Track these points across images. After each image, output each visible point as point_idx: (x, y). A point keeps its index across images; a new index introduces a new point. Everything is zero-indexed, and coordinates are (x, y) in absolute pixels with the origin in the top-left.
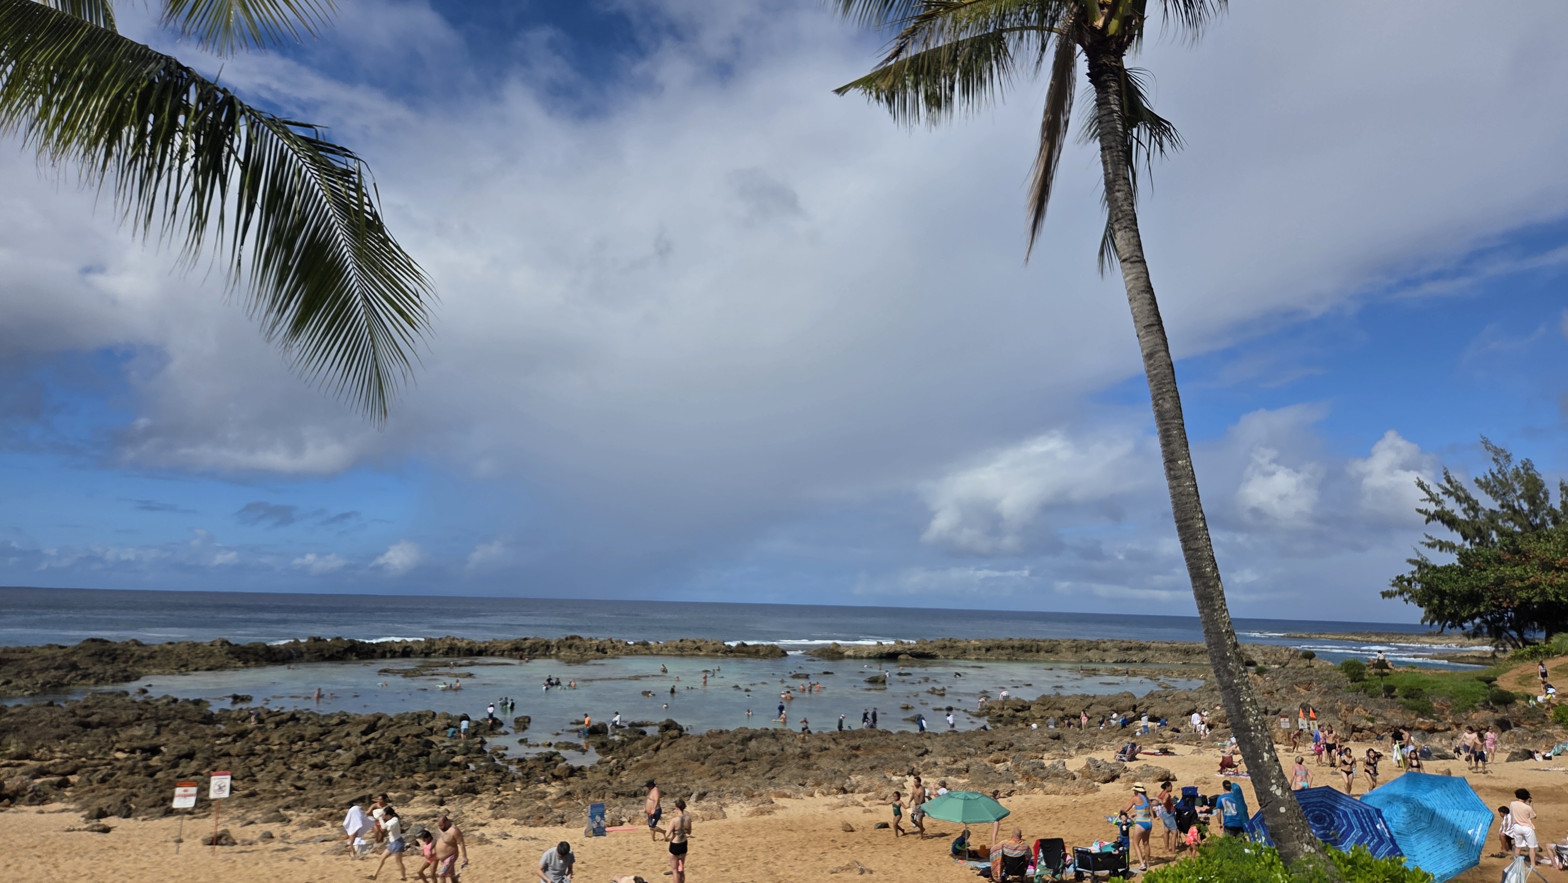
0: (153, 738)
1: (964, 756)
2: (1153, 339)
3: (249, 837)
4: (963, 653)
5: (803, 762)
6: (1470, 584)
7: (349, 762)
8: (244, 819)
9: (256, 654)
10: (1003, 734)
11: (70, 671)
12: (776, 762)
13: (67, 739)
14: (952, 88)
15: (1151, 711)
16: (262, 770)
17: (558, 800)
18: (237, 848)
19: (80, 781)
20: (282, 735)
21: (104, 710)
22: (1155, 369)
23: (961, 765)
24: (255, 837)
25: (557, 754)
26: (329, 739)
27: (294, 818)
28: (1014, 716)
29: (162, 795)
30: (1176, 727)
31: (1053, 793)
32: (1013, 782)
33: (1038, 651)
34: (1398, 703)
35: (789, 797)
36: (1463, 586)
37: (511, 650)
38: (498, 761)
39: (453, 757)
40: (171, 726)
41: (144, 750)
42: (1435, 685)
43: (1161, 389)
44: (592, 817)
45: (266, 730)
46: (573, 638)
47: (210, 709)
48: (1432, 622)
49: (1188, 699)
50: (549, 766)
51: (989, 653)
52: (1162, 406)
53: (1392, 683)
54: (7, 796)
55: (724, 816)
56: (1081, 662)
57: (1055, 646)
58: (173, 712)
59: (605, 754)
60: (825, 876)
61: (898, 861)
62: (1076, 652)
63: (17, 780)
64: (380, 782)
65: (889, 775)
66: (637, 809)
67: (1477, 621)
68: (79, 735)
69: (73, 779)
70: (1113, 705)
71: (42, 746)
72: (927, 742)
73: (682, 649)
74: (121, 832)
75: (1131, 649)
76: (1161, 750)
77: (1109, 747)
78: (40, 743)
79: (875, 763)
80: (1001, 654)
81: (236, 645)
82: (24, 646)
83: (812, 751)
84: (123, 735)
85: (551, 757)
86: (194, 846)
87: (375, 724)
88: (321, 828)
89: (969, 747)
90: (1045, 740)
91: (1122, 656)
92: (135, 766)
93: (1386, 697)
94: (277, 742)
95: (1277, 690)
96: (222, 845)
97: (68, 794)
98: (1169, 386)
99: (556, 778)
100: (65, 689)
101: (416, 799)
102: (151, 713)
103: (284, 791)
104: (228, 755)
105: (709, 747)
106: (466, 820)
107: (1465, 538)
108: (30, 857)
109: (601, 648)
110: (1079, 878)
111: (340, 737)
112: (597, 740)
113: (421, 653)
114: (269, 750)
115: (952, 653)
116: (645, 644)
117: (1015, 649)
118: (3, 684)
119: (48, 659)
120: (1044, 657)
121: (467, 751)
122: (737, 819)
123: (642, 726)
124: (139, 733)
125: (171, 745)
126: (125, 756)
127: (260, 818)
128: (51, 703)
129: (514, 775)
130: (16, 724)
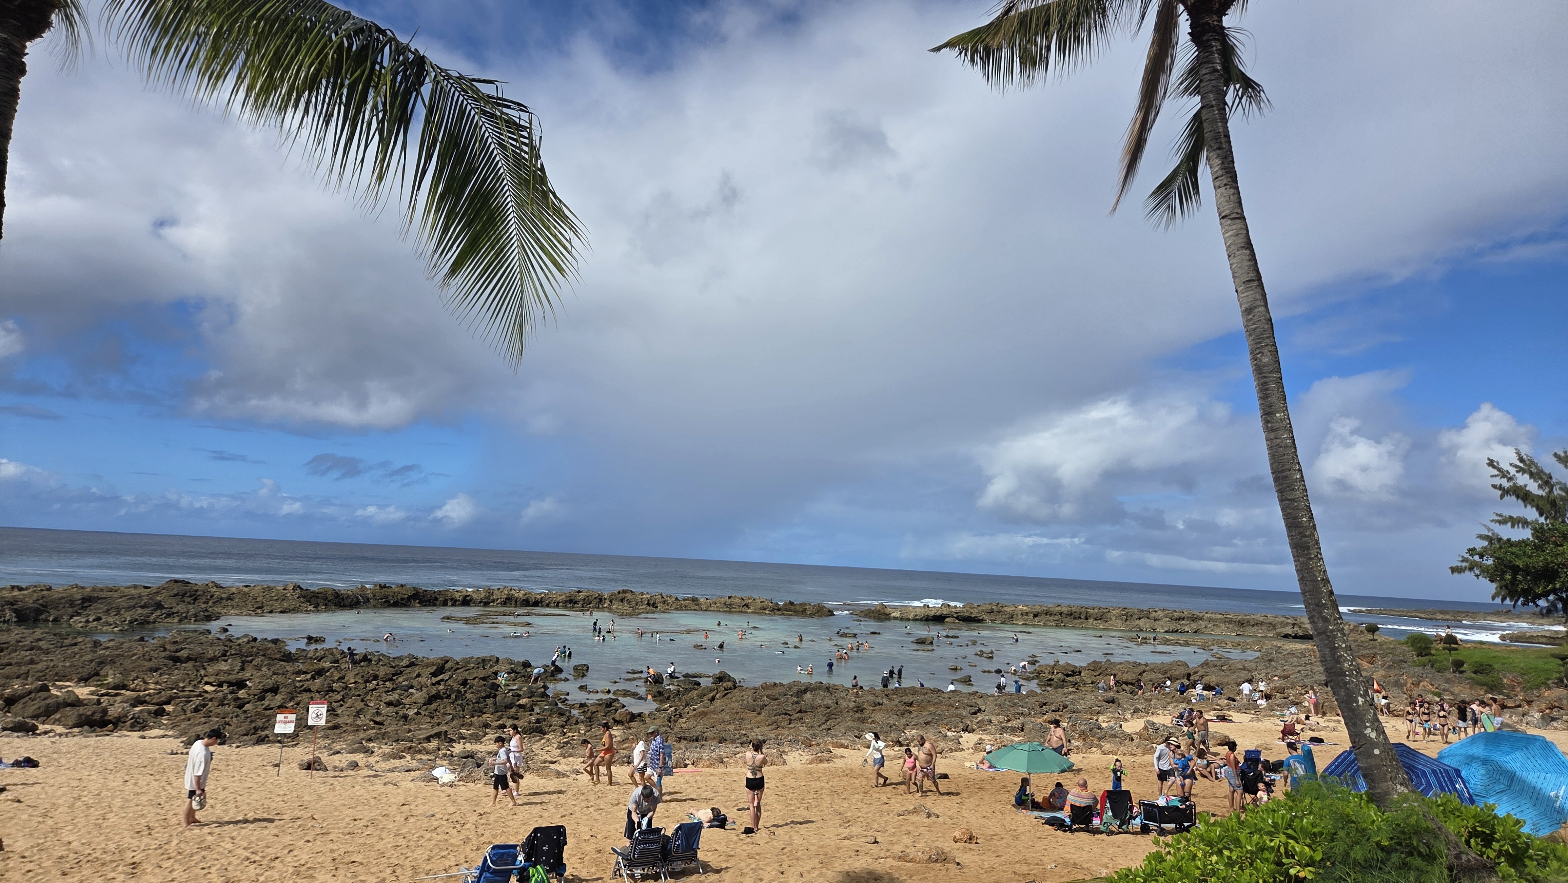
0: (238, 673)
1: (1017, 716)
2: (1252, 295)
3: (337, 763)
4: (1010, 619)
5: (858, 715)
6: (1545, 559)
7: (422, 701)
8: (331, 749)
9: (326, 599)
10: (1056, 696)
11: (156, 610)
12: (831, 715)
13: (159, 671)
14: (1048, 48)
15: (1206, 680)
16: (342, 705)
18: (331, 773)
19: (174, 711)
21: (192, 646)
22: (1254, 324)
23: (1016, 723)
24: (343, 765)
25: (616, 700)
26: (401, 679)
27: (376, 749)
28: (1063, 681)
29: (253, 725)
30: (1232, 696)
33: (1086, 619)
34: (1466, 679)
35: (847, 747)
36: (1538, 561)
37: (566, 602)
38: (560, 705)
39: (518, 700)
40: (254, 662)
41: (230, 684)
42: (1505, 661)
43: (1260, 343)
45: (342, 670)
46: (625, 592)
47: (286, 648)
48: (1503, 599)
49: (1246, 669)
50: (609, 711)
51: (1036, 619)
52: (1261, 360)
53: (1460, 658)
54: (110, 722)
55: (785, 763)
56: (1131, 631)
57: (1104, 613)
58: (255, 650)
59: (662, 702)
60: (893, 818)
61: (962, 808)
62: (1126, 620)
63: (119, 707)
64: (452, 720)
65: (944, 731)
66: (700, 752)
67: (1551, 597)
68: (170, 668)
69: (169, 708)
70: (1167, 672)
71: (137, 677)
72: (980, 701)
73: (730, 606)
75: (1183, 619)
76: (1218, 717)
77: (1165, 712)
78: (134, 674)
79: (930, 719)
80: (1049, 620)
81: (307, 590)
83: (865, 705)
84: (210, 670)
85: (611, 703)
86: (291, 769)
87: (443, 666)
88: (402, 760)
89: (1022, 707)
90: (1099, 704)
91: (1173, 626)
92: (225, 698)
93: (1454, 672)
94: (353, 681)
96: (316, 770)
97: (165, 722)
98: (1268, 341)
99: (617, 722)
100: (151, 626)
101: (487, 737)
102: (235, 650)
103: (365, 725)
104: (309, 690)
105: (765, 698)
106: (536, 758)
107: (1541, 515)
108: (143, 775)
109: (651, 602)
110: (1145, 830)
111: (411, 678)
112: (655, 689)
113: (480, 602)
114: (346, 688)
115: (999, 617)
116: (694, 600)
117: (1064, 616)
118: (94, 620)
119: (134, 598)
120: (1092, 624)
121: (531, 695)
122: (798, 766)
123: (696, 677)
124: (225, 668)
125: (255, 679)
126: (213, 688)
127: (345, 749)
128: (142, 639)
129: (578, 718)
130: (112, 656)
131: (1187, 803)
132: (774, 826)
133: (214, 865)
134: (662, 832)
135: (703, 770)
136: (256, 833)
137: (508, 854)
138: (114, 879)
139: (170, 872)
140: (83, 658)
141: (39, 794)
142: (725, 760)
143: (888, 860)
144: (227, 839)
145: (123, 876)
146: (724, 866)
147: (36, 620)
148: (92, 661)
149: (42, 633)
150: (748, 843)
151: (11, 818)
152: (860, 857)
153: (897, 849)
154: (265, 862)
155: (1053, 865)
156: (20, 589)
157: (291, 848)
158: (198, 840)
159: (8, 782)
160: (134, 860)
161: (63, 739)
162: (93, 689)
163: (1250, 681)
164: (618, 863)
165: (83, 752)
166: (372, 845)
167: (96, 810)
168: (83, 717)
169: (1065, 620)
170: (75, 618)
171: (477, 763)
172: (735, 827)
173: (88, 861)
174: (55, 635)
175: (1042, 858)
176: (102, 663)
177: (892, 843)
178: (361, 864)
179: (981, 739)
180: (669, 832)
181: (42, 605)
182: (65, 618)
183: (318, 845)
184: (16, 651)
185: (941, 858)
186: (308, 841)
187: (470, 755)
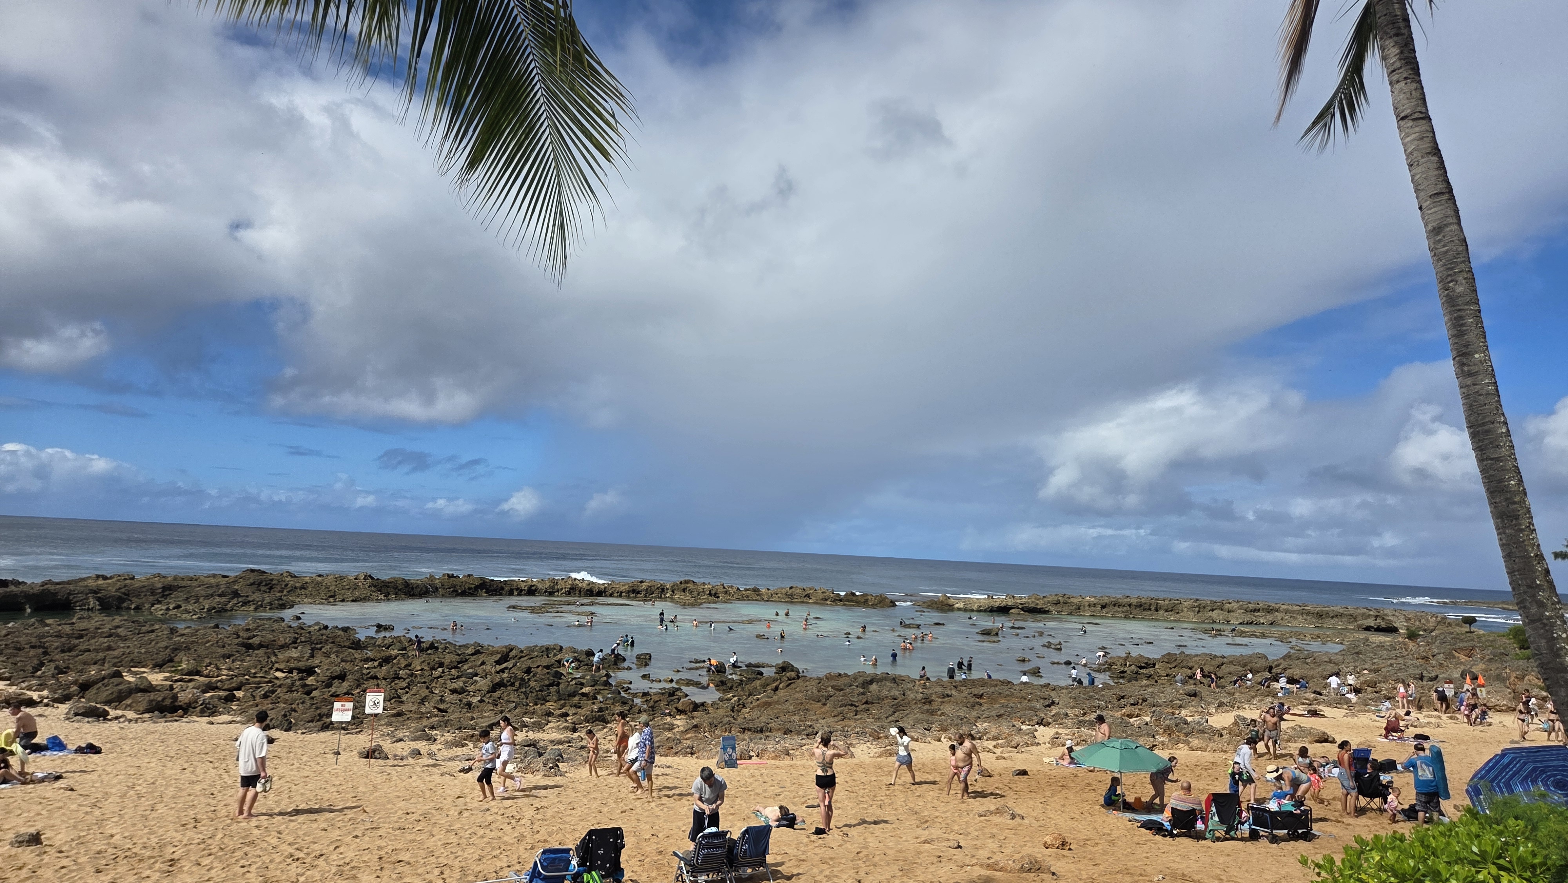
0: (308, 660)
1: (1094, 709)
2: (1438, 212)
3: (399, 752)
4: (1077, 610)
5: (926, 707)
7: (486, 688)
8: (394, 736)
9: (396, 588)
10: (1134, 689)
11: (233, 598)
12: (898, 706)
13: (232, 658)
15: (1289, 672)
16: (407, 693)
17: (686, 731)
18: (390, 762)
19: (244, 697)
20: (423, 662)
21: (265, 633)
22: (1444, 246)
24: (405, 754)
25: (679, 689)
26: (465, 667)
27: (439, 737)
28: (1137, 673)
29: (318, 712)
30: (1318, 690)
31: (1200, 749)
32: (1154, 736)
33: (1157, 610)
37: (629, 592)
38: (623, 694)
39: (581, 688)
40: (323, 650)
41: (300, 671)
44: (724, 748)
45: (408, 657)
46: (686, 582)
47: (356, 636)
49: (1330, 662)
50: (672, 701)
51: (1104, 610)
52: (1453, 290)
54: (180, 707)
55: (852, 756)
56: (1203, 622)
57: (1175, 605)
58: (324, 637)
59: (724, 691)
60: (973, 819)
61: (1047, 809)
62: (1199, 611)
63: (189, 693)
64: (515, 708)
65: (1018, 724)
66: (765, 744)
68: (242, 655)
69: (239, 694)
70: (1247, 665)
71: (210, 664)
72: (1053, 694)
73: (791, 596)
74: (283, 744)
75: (1259, 611)
76: (1309, 712)
77: (1252, 706)
78: (208, 661)
79: (1001, 712)
80: (1118, 612)
81: (378, 579)
82: (192, 575)
83: (934, 697)
84: (281, 657)
85: (674, 692)
86: (351, 759)
87: (507, 655)
88: (464, 748)
89: (1099, 700)
90: (1180, 697)
91: (1248, 618)
92: (293, 684)
94: (419, 668)
95: (1433, 656)
96: (376, 758)
97: (235, 708)
98: (1463, 266)
99: (680, 712)
100: (229, 613)
101: (550, 725)
102: (306, 637)
103: (428, 713)
104: (376, 677)
105: (830, 689)
108: (203, 762)
109: (713, 592)
110: (1254, 836)
111: (476, 666)
112: (718, 678)
113: (545, 592)
114: (412, 675)
115: (1066, 608)
116: (756, 590)
117: (1133, 607)
118: (174, 608)
119: (212, 587)
120: (1163, 616)
121: (594, 683)
122: (866, 759)
123: (759, 667)
124: (296, 655)
125: (324, 666)
126: (283, 675)
127: (408, 736)
128: (217, 626)
129: (640, 708)
130: (186, 643)
131: (1302, 808)
132: (846, 825)
133: (255, 863)
134: (728, 836)
135: (768, 762)
136: (305, 826)
137: (560, 859)
138: (148, 877)
139: (208, 870)
140: (158, 645)
141: (94, 782)
142: (791, 752)
143: (975, 868)
144: (273, 833)
145: (158, 874)
146: (795, 872)
147: (119, 608)
148: (166, 648)
149: (121, 621)
150: (820, 846)
151: (61, 808)
152: (943, 864)
153: (983, 854)
154: (308, 860)
155: (1160, 877)
156: (105, 578)
157: (338, 844)
158: (243, 834)
159: (68, 768)
160: (173, 857)
161: (133, 725)
162: (168, 675)
163: (1337, 674)
164: (680, 868)
165: (150, 737)
166: (421, 843)
167: (147, 800)
168: (154, 703)
169: (1134, 612)
170: (156, 606)
171: (539, 752)
172: (805, 826)
173: (126, 857)
174: (133, 622)
175: (1145, 867)
176: (176, 649)
177: (977, 848)
178: (409, 863)
179: (1057, 733)
180: (736, 835)
181: (124, 594)
182: (147, 606)
183: (365, 842)
184: (94, 638)
185: (1035, 867)
186: (356, 837)
187: (533, 744)
